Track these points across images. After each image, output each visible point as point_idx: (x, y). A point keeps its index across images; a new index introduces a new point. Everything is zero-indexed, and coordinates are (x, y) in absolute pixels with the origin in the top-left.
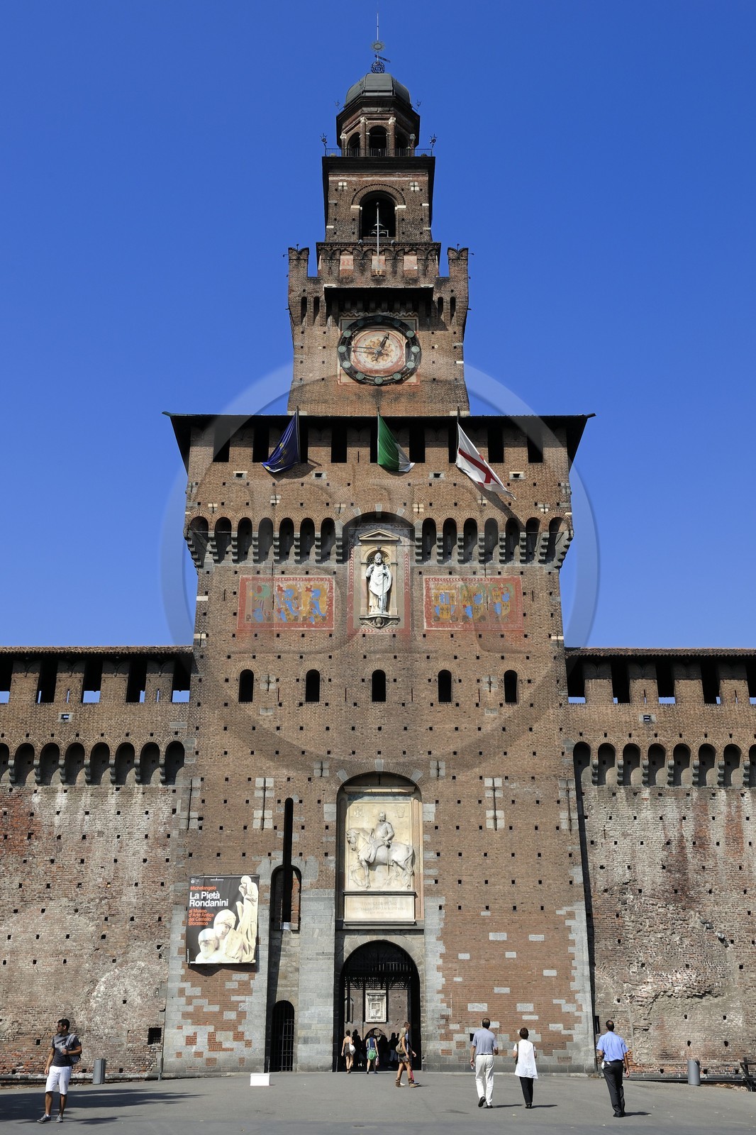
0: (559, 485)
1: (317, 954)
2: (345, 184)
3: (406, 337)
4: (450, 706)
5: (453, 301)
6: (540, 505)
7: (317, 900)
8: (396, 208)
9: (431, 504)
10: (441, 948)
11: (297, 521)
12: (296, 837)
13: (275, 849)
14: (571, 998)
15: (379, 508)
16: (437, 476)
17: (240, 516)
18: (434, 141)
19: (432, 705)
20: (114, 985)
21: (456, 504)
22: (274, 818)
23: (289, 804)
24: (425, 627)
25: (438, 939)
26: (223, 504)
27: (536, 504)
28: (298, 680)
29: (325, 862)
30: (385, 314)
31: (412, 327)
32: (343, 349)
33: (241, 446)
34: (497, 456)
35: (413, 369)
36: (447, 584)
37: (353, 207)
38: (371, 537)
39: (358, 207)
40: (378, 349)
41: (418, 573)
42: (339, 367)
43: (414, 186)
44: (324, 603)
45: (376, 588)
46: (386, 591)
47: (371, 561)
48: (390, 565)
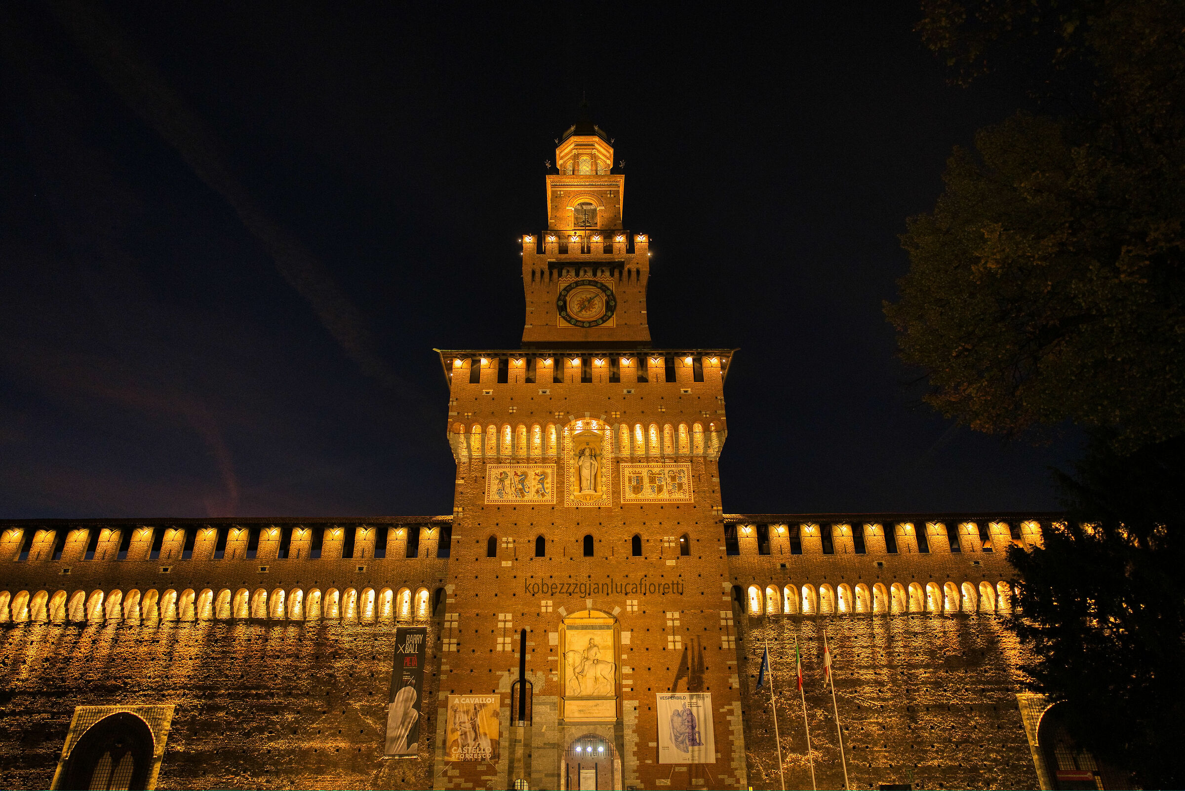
0: (716, 398)
1: (545, 744)
2: (562, 192)
3: (606, 295)
4: (642, 558)
5: (638, 270)
7: (544, 704)
8: (598, 209)
9: (625, 412)
10: (636, 739)
12: (528, 657)
13: (513, 666)
14: (731, 773)
15: (587, 415)
16: (629, 392)
20: (396, 768)
21: (643, 412)
22: (513, 642)
23: (524, 633)
24: (622, 502)
25: (634, 732)
26: (475, 413)
27: (701, 412)
28: (530, 542)
29: (552, 676)
30: (591, 279)
31: (610, 288)
32: (561, 303)
33: (489, 372)
34: (671, 377)
35: (611, 317)
36: (637, 470)
37: (568, 208)
38: (582, 435)
39: (571, 208)
40: (586, 303)
41: (617, 462)
42: (558, 316)
43: (610, 194)
44: (547, 483)
45: (586, 472)
46: (593, 474)
47: (582, 453)
48: (596, 456)
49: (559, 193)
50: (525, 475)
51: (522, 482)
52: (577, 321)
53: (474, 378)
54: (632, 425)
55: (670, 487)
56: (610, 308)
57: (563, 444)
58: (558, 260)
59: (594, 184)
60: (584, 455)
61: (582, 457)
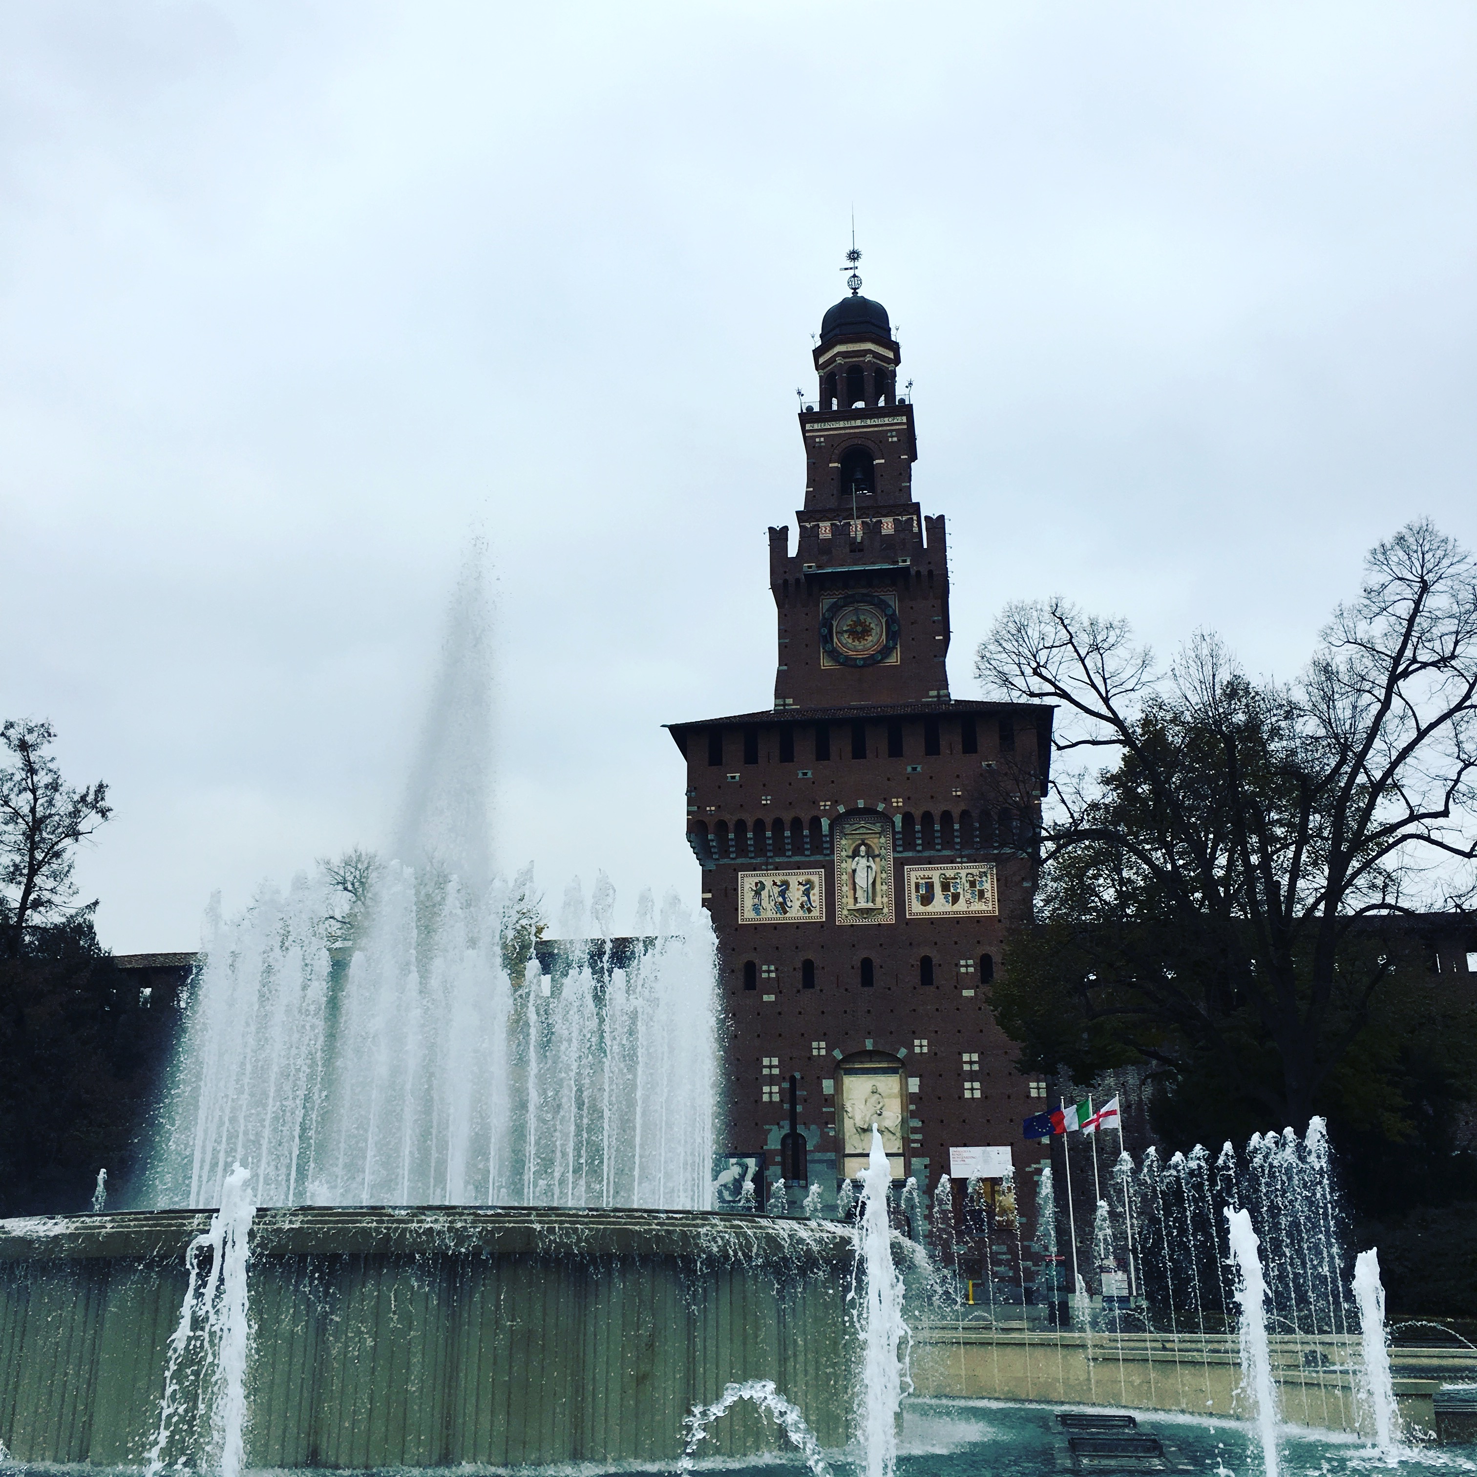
2: (822, 439)
3: (886, 615)
4: (932, 988)
5: (930, 572)
6: (1010, 795)
7: (820, 1161)
8: (874, 463)
9: (909, 798)
10: (927, 1201)
11: (787, 817)
12: (799, 1108)
13: (782, 1119)
15: (861, 804)
16: (914, 769)
17: (735, 818)
18: (912, 385)
19: (915, 988)
21: (932, 797)
22: (781, 1092)
23: (793, 1080)
24: (907, 917)
26: (719, 807)
27: (1007, 794)
28: (795, 969)
29: (826, 1130)
30: (864, 591)
31: (892, 603)
32: (825, 631)
33: (733, 749)
34: (970, 747)
35: (894, 648)
36: (927, 873)
37: (831, 465)
38: (855, 830)
39: (836, 465)
40: (859, 629)
41: (899, 865)
42: (822, 650)
43: (892, 437)
44: (814, 895)
45: (862, 880)
46: (870, 881)
47: (856, 854)
48: (874, 857)
49: (817, 440)
50: (786, 884)
51: (782, 894)
52: (847, 658)
53: (716, 759)
54: (917, 813)
55: (969, 896)
56: (892, 635)
57: (832, 843)
58: (819, 567)
59: (869, 422)
60: (859, 855)
61: (857, 859)
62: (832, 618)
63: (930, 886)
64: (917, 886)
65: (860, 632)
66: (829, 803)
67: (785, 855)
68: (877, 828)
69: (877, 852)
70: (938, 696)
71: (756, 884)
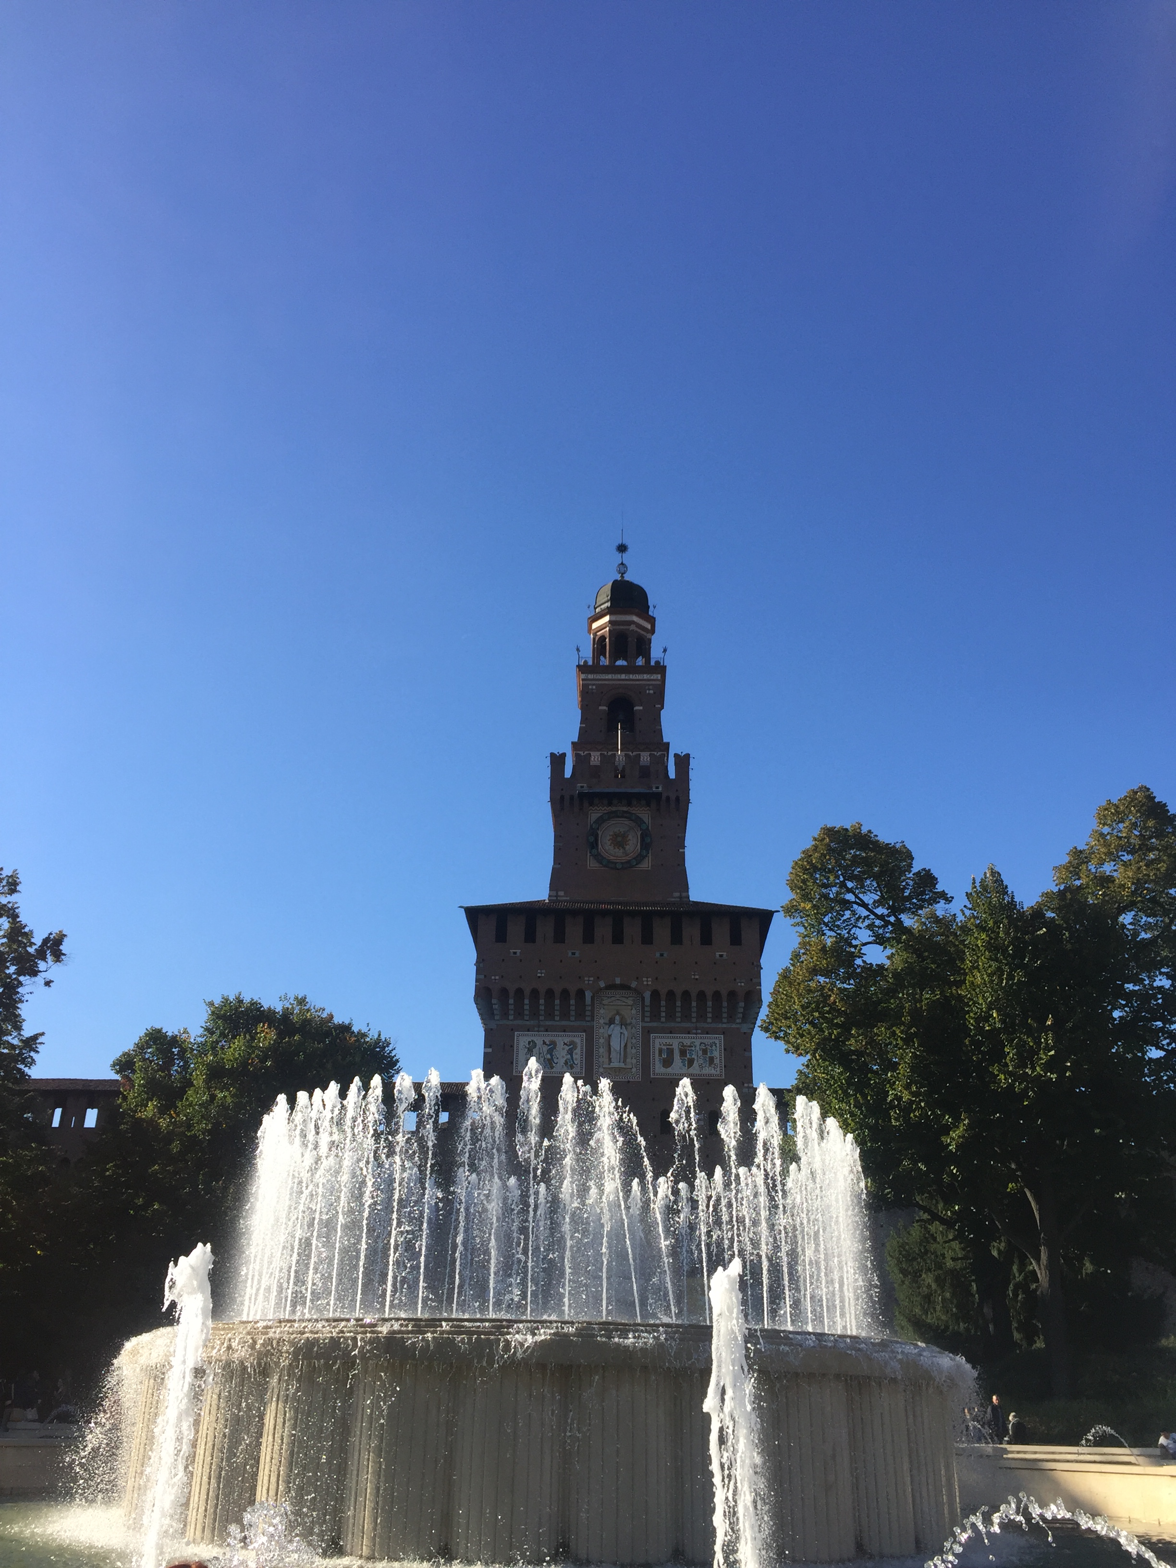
0: (753, 964)
2: (594, 687)
3: (641, 829)
5: (677, 799)
6: (738, 981)
8: (635, 709)
9: (657, 979)
11: (557, 988)
15: (618, 981)
16: (662, 955)
17: (515, 987)
18: (665, 651)
19: (655, 1136)
21: (675, 979)
24: (652, 1076)
26: (502, 977)
27: (735, 980)
30: (625, 809)
31: (646, 820)
32: (592, 839)
33: (516, 929)
34: (706, 939)
35: (646, 856)
36: (668, 1041)
37: (600, 708)
38: (612, 1002)
39: (605, 708)
40: (619, 839)
41: (647, 1032)
42: (589, 854)
43: (649, 690)
44: (576, 1054)
45: (615, 1044)
46: (622, 1046)
47: (611, 1022)
48: (626, 1025)
49: (590, 687)
50: (553, 1044)
51: (550, 1052)
52: (609, 861)
53: (501, 936)
54: (663, 992)
55: (701, 1061)
56: (645, 846)
57: (592, 1011)
58: (590, 787)
59: (631, 676)
60: (614, 1023)
61: (612, 1026)
62: (598, 829)
63: (670, 1052)
64: (660, 1051)
65: (619, 841)
66: (592, 979)
67: (554, 1020)
68: (630, 1002)
69: (628, 1022)
70: (681, 897)
71: (529, 1043)
